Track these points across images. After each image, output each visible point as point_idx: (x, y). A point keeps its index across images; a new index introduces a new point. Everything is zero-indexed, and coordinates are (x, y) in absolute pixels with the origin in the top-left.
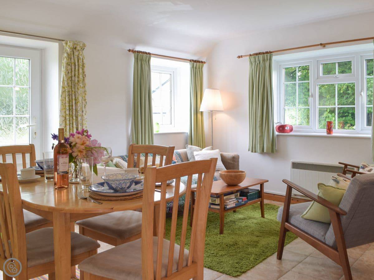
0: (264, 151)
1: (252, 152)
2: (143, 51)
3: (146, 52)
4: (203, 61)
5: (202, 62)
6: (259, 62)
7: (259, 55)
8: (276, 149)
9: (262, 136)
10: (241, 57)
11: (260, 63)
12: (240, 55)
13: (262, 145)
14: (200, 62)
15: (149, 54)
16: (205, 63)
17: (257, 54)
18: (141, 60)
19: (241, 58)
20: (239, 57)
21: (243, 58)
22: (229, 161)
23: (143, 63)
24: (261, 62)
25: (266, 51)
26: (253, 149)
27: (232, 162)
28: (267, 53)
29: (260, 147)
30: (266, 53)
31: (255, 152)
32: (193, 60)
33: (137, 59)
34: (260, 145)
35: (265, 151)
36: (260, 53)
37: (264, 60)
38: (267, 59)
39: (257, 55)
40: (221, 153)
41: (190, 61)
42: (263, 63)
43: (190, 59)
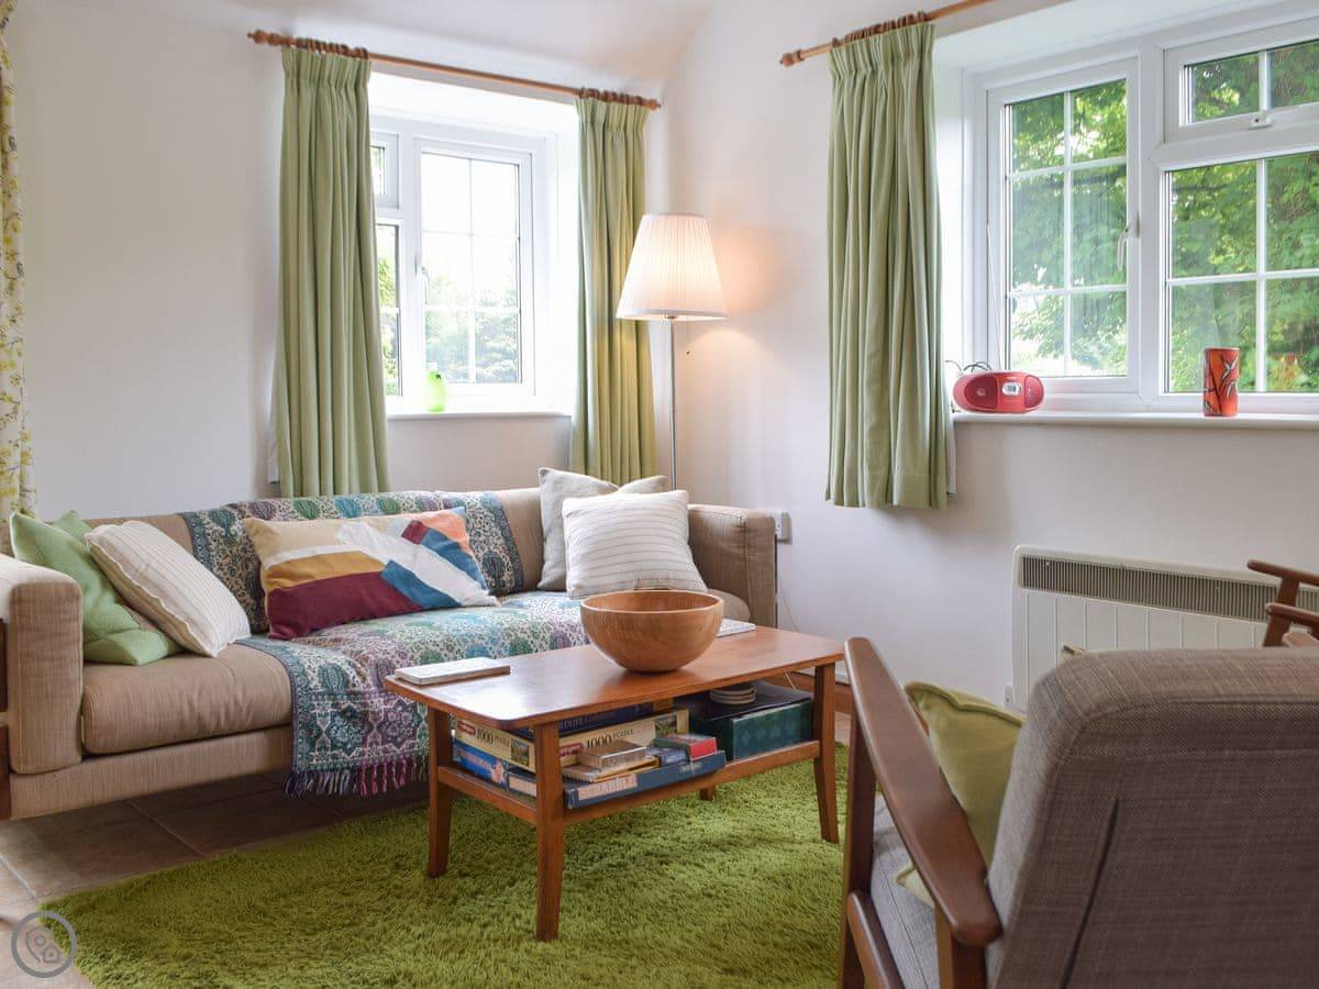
0: (892, 501)
1: (839, 502)
2: (328, 42)
3: (344, 47)
4: (646, 96)
5: (640, 101)
6: (870, 69)
7: (871, 39)
8: (953, 490)
9: (882, 428)
10: (795, 58)
11: (874, 73)
12: (792, 50)
13: (882, 472)
14: (628, 103)
15: (362, 54)
16: (653, 104)
17: (862, 34)
18: (318, 82)
19: (797, 66)
20: (789, 60)
21: (807, 60)
22: (725, 546)
23: (324, 92)
24: (881, 68)
25: (903, 15)
26: (844, 493)
27: (736, 551)
28: (908, 21)
29: (873, 479)
30: (904, 24)
31: (854, 503)
32: (593, 93)
33: (295, 78)
34: (872, 468)
35: (895, 502)
36: (876, 30)
37: (893, 59)
38: (908, 54)
39: (863, 37)
40: (690, 506)
41: (581, 93)
42: (887, 69)
43: (579, 87)
